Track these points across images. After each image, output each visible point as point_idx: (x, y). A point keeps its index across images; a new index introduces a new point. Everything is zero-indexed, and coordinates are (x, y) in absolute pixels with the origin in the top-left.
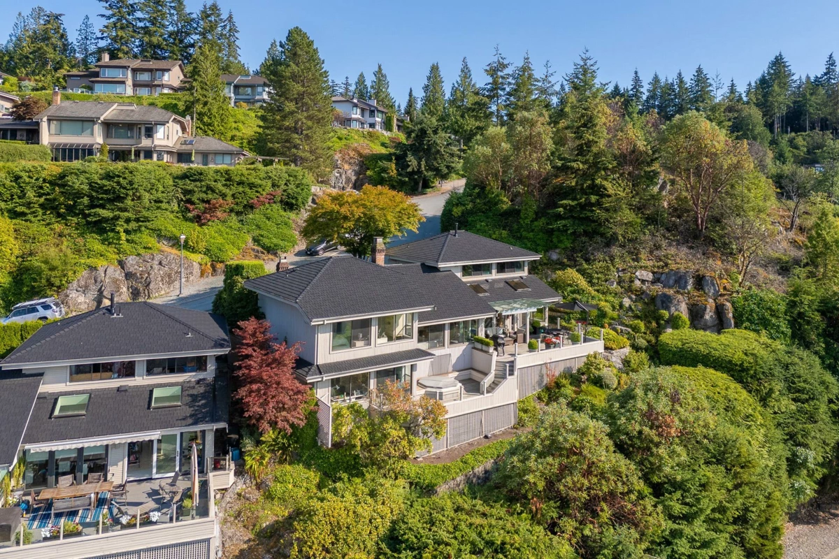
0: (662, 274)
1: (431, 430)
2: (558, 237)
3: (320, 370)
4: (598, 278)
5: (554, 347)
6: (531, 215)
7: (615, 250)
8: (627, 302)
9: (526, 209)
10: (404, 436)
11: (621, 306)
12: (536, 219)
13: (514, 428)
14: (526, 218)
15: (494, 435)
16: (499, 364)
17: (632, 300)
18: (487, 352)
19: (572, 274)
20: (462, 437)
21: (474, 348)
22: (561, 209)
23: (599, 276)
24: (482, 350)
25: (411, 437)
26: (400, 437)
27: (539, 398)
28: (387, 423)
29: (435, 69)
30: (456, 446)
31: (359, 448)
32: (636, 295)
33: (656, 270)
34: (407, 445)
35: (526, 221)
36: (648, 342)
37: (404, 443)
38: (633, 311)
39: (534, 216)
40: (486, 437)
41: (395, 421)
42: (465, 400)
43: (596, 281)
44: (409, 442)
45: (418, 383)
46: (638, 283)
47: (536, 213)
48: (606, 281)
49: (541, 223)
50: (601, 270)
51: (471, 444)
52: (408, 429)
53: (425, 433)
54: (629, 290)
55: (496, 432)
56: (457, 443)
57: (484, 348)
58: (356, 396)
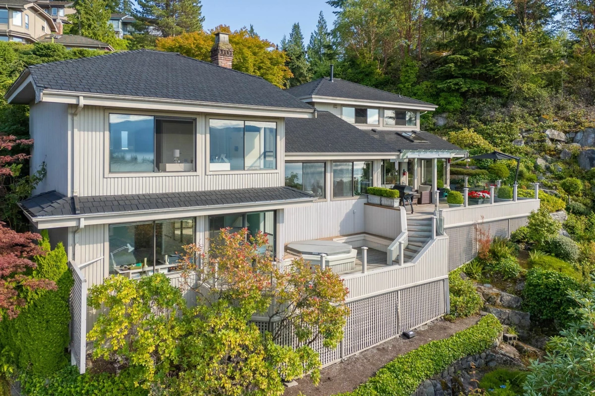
0: (576, 132)
1: (314, 330)
2: (445, 99)
3: (74, 206)
4: (502, 139)
5: (483, 203)
6: (413, 79)
7: (516, 109)
8: (541, 162)
9: (407, 71)
10: (255, 343)
11: (536, 167)
12: (417, 83)
13: (445, 319)
14: (407, 81)
15: (418, 333)
16: (412, 222)
17: (547, 161)
18: (391, 207)
19: (468, 134)
20: (368, 338)
21: (368, 204)
22: (452, 65)
23: (502, 135)
24: (381, 205)
25: (273, 346)
26: (245, 347)
27: (469, 274)
28: (218, 315)
29: (296, 28)
30: (357, 353)
31: (150, 375)
32: (551, 155)
33: (568, 129)
34: (262, 366)
35: (406, 85)
36: (585, 205)
37: (256, 361)
38: (551, 172)
39: (415, 80)
40: (405, 336)
41: (237, 309)
42: (371, 272)
43: (499, 141)
44: (270, 359)
45: (287, 249)
46: (549, 144)
47: (418, 77)
48: (511, 141)
49: (424, 86)
50: (503, 130)
51: (382, 350)
52: (266, 326)
53: (301, 336)
54: (541, 149)
55: (420, 326)
56: (359, 348)
57: (385, 201)
58: (167, 265)
